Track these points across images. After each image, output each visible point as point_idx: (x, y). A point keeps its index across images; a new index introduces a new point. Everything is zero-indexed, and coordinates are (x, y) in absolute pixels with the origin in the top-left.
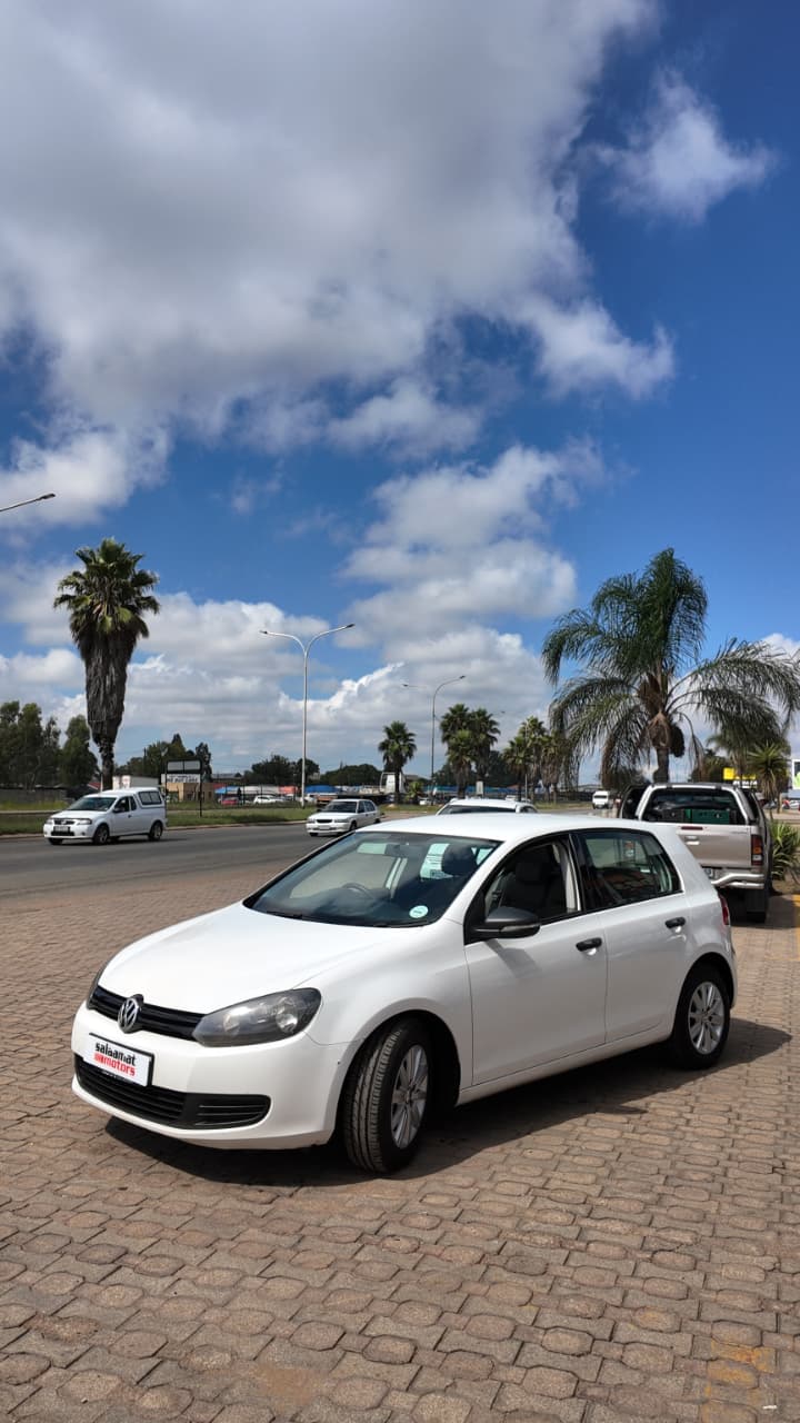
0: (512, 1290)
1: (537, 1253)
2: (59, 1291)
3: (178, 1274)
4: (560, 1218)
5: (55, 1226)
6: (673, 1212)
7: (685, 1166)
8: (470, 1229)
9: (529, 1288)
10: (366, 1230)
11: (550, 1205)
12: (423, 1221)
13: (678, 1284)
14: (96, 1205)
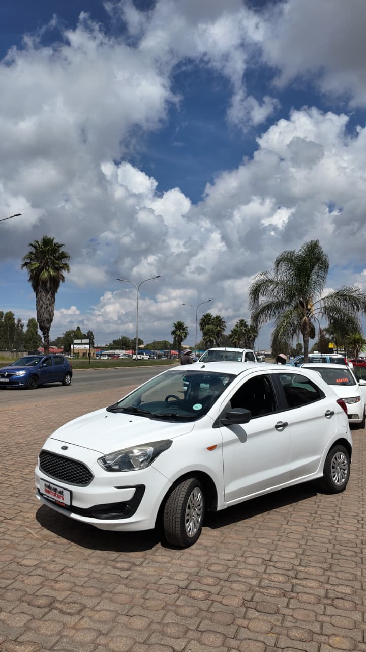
0: (260, 624)
1: (271, 599)
2: (18, 625)
3: (82, 614)
4: (282, 578)
5: (17, 585)
6: (339, 575)
7: (341, 547)
8: (236, 585)
9: (270, 622)
10: (180, 586)
11: (275, 571)
12: (210, 581)
13: (349, 620)
14: (39, 571)
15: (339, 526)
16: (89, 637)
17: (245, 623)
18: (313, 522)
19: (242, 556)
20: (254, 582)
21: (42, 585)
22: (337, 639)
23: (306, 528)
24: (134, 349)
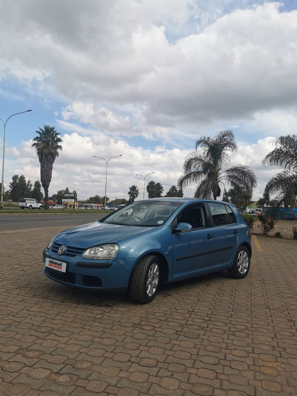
1: (194, 331)
2: (29, 341)
4: (200, 321)
5: (28, 321)
6: (237, 320)
7: (238, 306)
8: (171, 323)
9: (194, 342)
10: (135, 323)
11: (196, 317)
12: (154, 321)
13: (244, 342)
14: (42, 314)
15: (236, 295)
16: (76, 348)
17: (178, 343)
18: (220, 293)
19: (175, 309)
20: (183, 322)
21: (44, 321)
22: (236, 351)
23: (215, 296)
24: (103, 203)
